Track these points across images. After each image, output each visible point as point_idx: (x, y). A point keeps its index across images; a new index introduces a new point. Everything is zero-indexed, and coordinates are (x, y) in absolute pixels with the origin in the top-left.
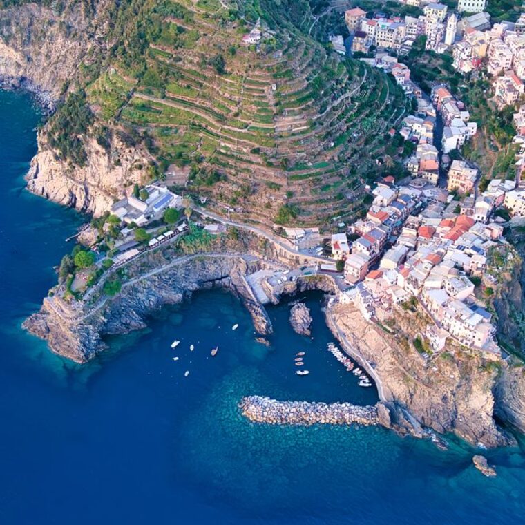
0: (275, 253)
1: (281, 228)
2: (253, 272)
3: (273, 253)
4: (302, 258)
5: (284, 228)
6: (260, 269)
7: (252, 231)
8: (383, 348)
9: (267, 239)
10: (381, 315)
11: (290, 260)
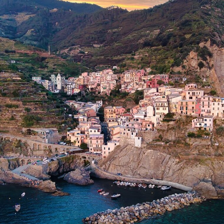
0: (29, 150)
1: (30, 130)
2: (15, 168)
3: (28, 150)
4: (54, 147)
5: (32, 129)
6: (19, 166)
7: (4, 137)
8: (161, 161)
9: (20, 141)
10: (149, 138)
11: (44, 150)
